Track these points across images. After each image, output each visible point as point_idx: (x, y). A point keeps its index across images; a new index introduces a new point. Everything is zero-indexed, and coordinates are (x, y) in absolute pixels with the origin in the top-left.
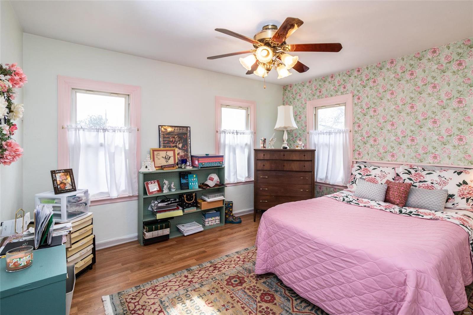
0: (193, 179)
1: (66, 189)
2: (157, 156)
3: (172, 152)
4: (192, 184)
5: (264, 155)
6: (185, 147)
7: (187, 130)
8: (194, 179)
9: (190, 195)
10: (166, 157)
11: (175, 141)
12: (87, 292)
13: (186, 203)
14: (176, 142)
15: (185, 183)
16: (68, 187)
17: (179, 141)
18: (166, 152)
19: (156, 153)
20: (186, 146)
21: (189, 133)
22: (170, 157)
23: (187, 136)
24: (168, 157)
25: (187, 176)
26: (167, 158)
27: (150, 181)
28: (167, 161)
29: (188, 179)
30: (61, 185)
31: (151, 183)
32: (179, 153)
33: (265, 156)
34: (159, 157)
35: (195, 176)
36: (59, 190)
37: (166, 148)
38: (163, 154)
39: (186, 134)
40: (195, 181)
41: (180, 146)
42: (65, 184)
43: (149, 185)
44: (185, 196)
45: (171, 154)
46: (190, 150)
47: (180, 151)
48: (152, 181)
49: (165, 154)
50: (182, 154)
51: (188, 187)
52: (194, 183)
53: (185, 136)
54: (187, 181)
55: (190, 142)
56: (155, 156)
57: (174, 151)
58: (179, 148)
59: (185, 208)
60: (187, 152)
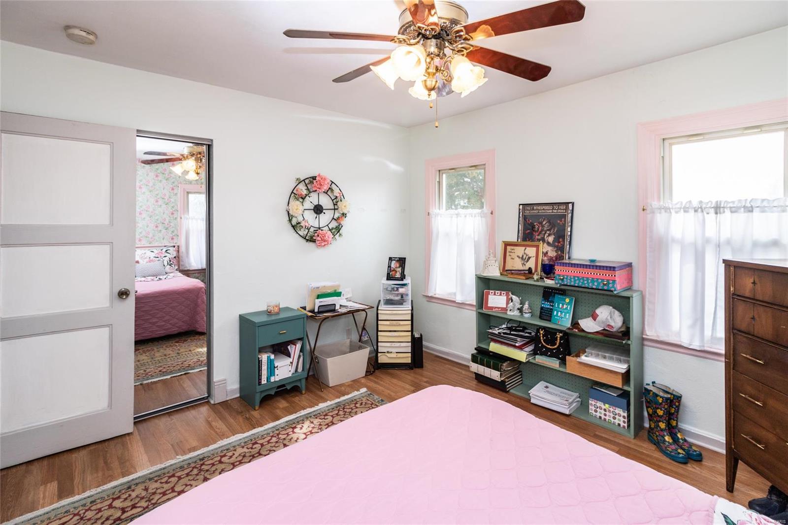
0: (563, 306)
1: (396, 277)
2: (511, 254)
3: (535, 249)
4: (557, 313)
5: (754, 283)
6: (559, 242)
7: (567, 209)
8: (565, 306)
9: (550, 334)
10: (523, 256)
11: (542, 230)
12: (375, 381)
13: (543, 346)
14: (544, 232)
15: (548, 308)
16: (398, 275)
17: (549, 230)
18: (524, 248)
19: (509, 248)
20: (561, 240)
21: (570, 215)
22: (529, 258)
23: (565, 221)
24: (527, 257)
25: (554, 296)
26: (525, 259)
27: (494, 290)
28: (523, 264)
29: (553, 302)
30: (393, 272)
31: (495, 294)
32: (547, 253)
33: (758, 287)
34: (514, 255)
35: (567, 300)
36: (391, 276)
37: (526, 241)
38: (520, 251)
39: (564, 216)
40: (566, 311)
41: (551, 239)
42: (396, 272)
43: (490, 296)
44: (542, 332)
45: (531, 251)
46: (568, 249)
47: (549, 249)
48: (497, 292)
49: (523, 252)
50: (552, 253)
51: (551, 317)
52: (561, 314)
53: (561, 221)
54: (552, 306)
55: (571, 232)
56: (508, 254)
57: (537, 247)
58: (548, 244)
59: (538, 354)
60: (563, 252)
